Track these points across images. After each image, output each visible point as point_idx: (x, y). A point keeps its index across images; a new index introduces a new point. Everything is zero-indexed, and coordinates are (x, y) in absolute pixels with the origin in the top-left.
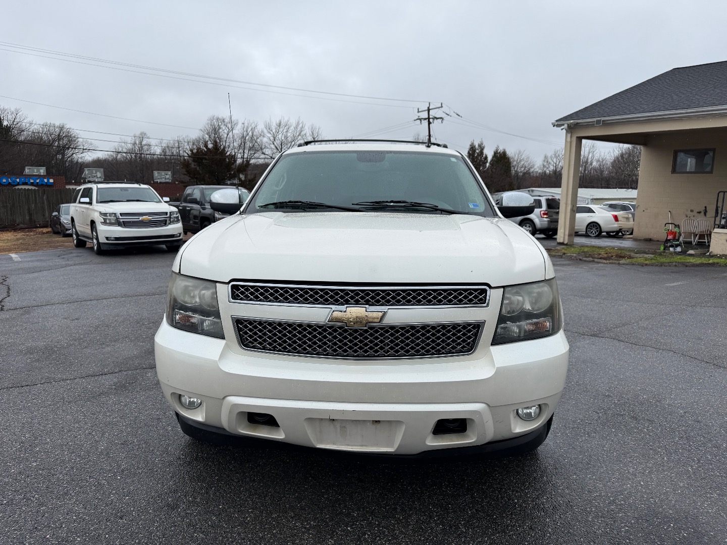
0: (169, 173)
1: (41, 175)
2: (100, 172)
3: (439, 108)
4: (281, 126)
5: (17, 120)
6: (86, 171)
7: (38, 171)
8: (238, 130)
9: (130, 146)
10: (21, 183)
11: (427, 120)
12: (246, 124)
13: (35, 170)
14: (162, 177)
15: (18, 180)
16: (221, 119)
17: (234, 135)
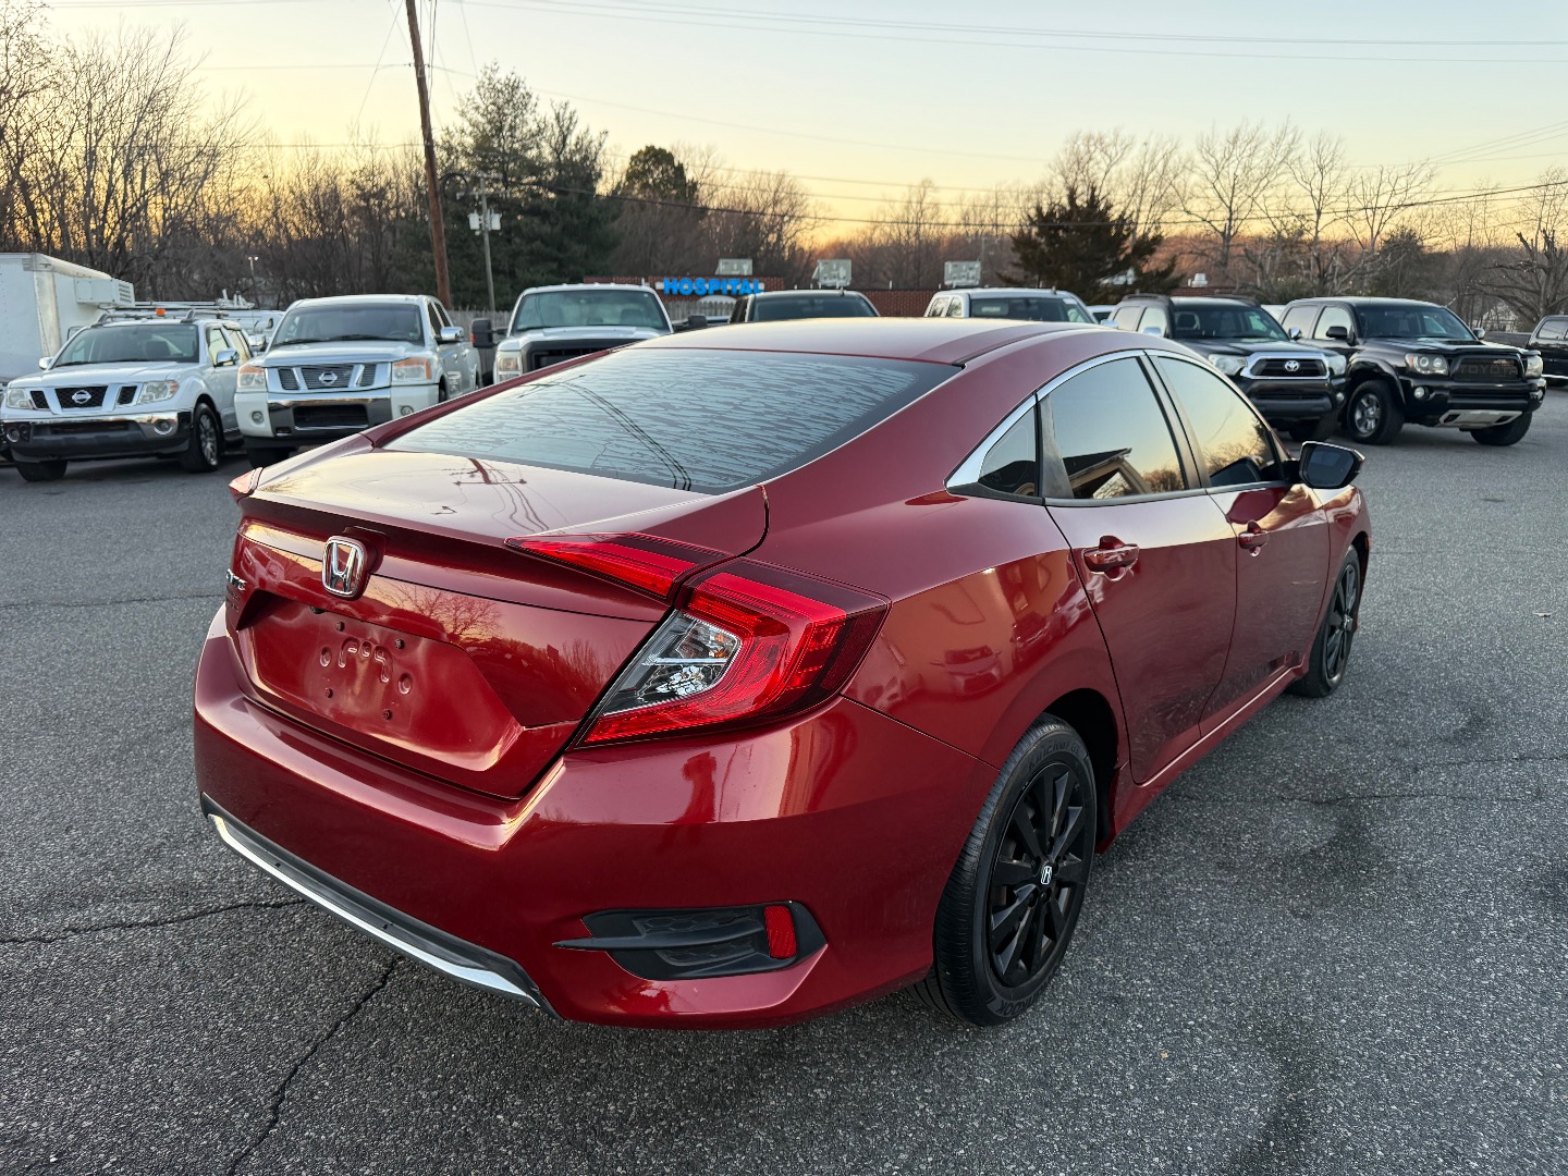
0: (977, 265)
1: (744, 277)
2: (845, 268)
5: (707, 171)
6: (820, 267)
7: (740, 268)
8: (1132, 160)
9: (898, 210)
10: (711, 292)
12: (1152, 146)
13: (735, 267)
15: (707, 286)
16: (1096, 136)
17: (1120, 173)
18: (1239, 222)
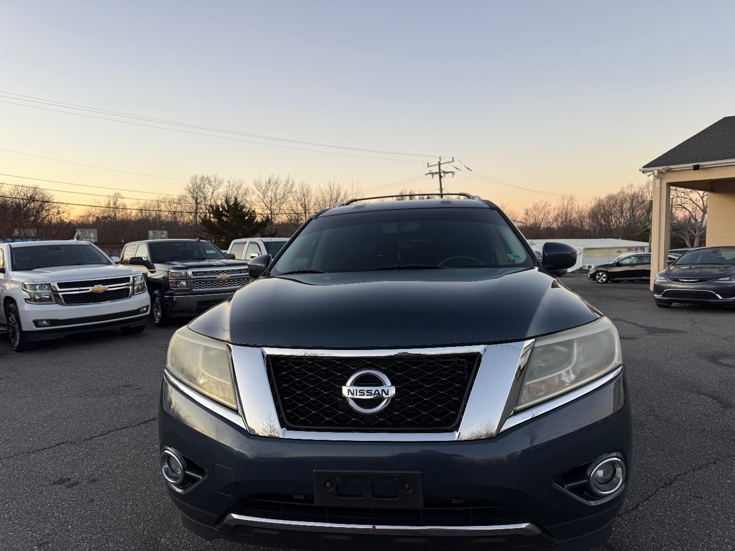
0: (166, 232)
2: (93, 233)
3: (449, 162)
4: (271, 184)
6: (79, 233)
7: (30, 233)
8: (223, 188)
11: (438, 174)
12: (231, 183)
13: (26, 233)
14: (158, 236)
16: (206, 177)
17: (218, 193)
18: (275, 215)
